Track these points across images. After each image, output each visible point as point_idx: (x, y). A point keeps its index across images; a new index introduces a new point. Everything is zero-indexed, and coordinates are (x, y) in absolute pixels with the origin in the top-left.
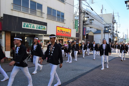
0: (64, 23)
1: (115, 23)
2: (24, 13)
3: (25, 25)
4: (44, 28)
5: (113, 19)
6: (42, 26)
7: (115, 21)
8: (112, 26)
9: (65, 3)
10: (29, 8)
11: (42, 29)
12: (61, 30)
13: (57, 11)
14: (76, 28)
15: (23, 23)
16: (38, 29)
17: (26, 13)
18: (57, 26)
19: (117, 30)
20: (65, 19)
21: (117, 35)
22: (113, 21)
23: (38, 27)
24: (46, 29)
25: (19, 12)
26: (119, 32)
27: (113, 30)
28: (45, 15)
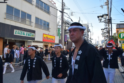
0: (49, 31)
1: (89, 31)
2: (16, 22)
3: (17, 32)
4: (33, 35)
5: (88, 29)
6: (31, 33)
7: (90, 30)
8: (87, 34)
9: (50, 14)
10: (20, 17)
11: (31, 36)
12: (47, 37)
13: (44, 21)
14: (59, 36)
15: (15, 30)
16: (27, 36)
17: (17, 22)
18: (43, 34)
19: (91, 37)
20: (50, 27)
21: (91, 41)
22: (87, 30)
23: (28, 34)
24: (34, 36)
25: (11, 20)
26: (92, 39)
27: (88, 37)
28: (33, 24)
